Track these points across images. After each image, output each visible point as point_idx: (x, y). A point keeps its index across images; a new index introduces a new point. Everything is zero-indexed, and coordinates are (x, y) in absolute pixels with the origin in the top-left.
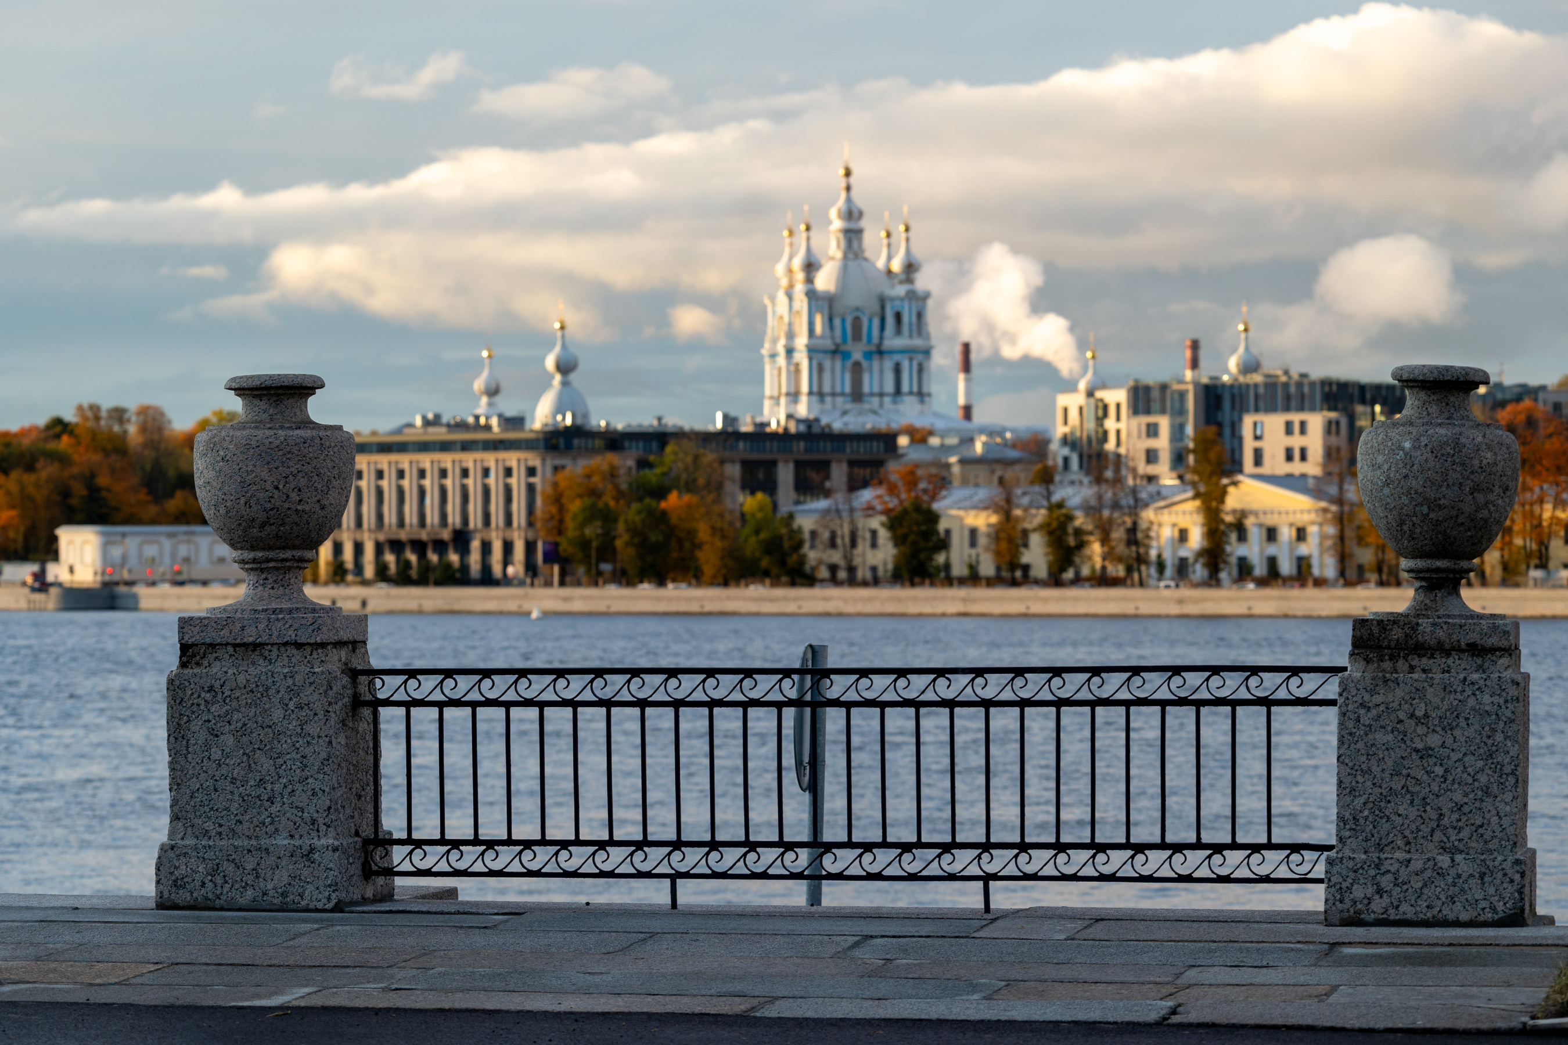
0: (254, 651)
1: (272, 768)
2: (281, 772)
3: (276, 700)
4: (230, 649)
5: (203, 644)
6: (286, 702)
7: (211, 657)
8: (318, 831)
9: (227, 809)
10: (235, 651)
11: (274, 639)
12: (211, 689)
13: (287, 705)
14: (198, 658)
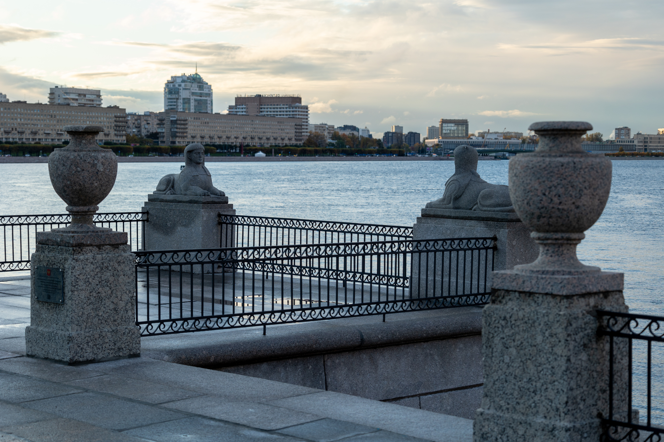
0: (529, 296)
1: (536, 372)
2: (541, 375)
3: (538, 329)
4: (517, 294)
5: (503, 290)
6: (544, 331)
7: (507, 298)
8: (560, 416)
9: (512, 394)
10: (520, 296)
11: (540, 291)
12: (505, 319)
13: (544, 333)
14: (500, 298)
